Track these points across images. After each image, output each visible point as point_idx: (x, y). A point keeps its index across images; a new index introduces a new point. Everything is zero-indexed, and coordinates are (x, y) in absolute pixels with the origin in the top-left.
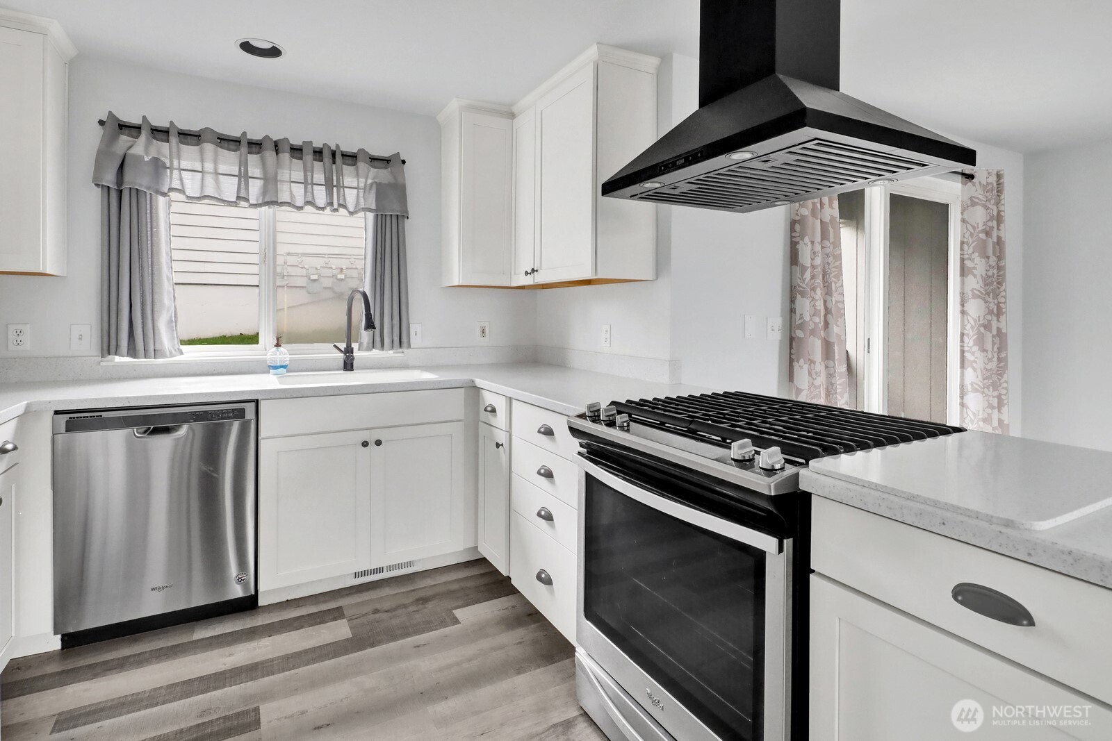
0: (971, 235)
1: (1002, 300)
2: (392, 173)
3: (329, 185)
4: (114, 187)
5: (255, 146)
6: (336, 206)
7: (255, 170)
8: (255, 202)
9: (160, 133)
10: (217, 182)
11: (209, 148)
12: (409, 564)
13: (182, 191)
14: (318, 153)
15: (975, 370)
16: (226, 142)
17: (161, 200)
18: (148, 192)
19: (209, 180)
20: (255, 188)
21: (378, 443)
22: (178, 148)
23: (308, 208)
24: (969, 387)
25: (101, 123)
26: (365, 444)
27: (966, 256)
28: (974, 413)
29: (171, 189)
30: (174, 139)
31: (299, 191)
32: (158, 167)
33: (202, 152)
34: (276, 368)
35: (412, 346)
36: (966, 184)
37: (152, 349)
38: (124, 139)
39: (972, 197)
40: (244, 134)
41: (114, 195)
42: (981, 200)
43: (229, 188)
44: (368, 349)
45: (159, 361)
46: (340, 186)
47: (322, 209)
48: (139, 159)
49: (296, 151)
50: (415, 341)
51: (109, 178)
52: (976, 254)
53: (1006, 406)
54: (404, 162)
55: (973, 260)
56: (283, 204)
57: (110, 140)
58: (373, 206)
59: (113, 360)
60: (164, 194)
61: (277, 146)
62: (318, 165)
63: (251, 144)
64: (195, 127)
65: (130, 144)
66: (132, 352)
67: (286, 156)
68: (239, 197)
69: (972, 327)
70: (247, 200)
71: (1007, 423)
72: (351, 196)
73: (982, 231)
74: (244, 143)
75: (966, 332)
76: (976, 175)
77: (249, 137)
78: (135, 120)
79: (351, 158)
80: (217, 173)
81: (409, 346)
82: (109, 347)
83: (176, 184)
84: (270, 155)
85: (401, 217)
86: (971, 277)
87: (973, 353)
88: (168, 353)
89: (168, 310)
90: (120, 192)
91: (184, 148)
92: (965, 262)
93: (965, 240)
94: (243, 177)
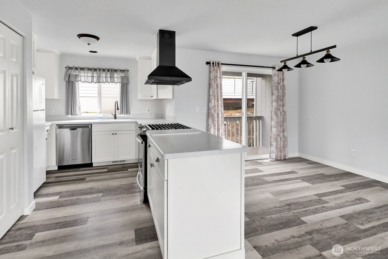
0: (274, 84)
1: (285, 102)
2: (125, 74)
3: (111, 77)
4: (68, 81)
5: (95, 70)
6: (112, 82)
7: (95, 75)
8: (95, 82)
9: (76, 69)
10: (88, 78)
11: (86, 71)
12: (124, 161)
13: (81, 81)
14: (108, 70)
15: (274, 121)
16: (89, 69)
17: (77, 83)
18: (75, 82)
19: (86, 78)
20: (95, 79)
21: (116, 134)
22: (80, 71)
23: (106, 83)
24: (273, 126)
25: (66, 68)
26: (113, 134)
27: (273, 90)
28: (274, 133)
29: (78, 81)
30: (79, 70)
31: (104, 79)
32: (76, 76)
33: (85, 72)
34: (99, 118)
35: (130, 114)
36: (273, 70)
37: (75, 114)
38: (70, 71)
39: (275, 74)
40: (93, 67)
41: (68, 82)
42: (277, 74)
43: (90, 79)
44: (120, 114)
45: (77, 116)
46: (113, 77)
47: (109, 83)
48: (73, 75)
49: (104, 70)
50: (131, 113)
51: (67, 79)
52: (275, 89)
53: (286, 132)
54: (128, 71)
55: (274, 91)
56: (101, 82)
57: (67, 71)
58: (121, 82)
59: (68, 116)
60: (77, 82)
61: (100, 70)
62: (108, 73)
63: (94, 69)
64: (83, 67)
65: (71, 72)
66: (71, 114)
67: (101, 72)
68: (92, 82)
69: (274, 110)
70: (93, 82)
71: (286, 136)
72: (116, 79)
73: (277, 83)
74: (93, 69)
75: (272, 111)
76: (276, 67)
77: (94, 68)
78: (72, 66)
79: (116, 71)
80: (87, 76)
81: (129, 113)
82: (67, 114)
83: (79, 79)
84: (98, 72)
85: (127, 84)
86: (274, 96)
87: (274, 117)
88: (78, 115)
89: (78, 106)
90: (69, 82)
91: (81, 71)
92: (273, 92)
93: (273, 85)
94: (93, 77)
